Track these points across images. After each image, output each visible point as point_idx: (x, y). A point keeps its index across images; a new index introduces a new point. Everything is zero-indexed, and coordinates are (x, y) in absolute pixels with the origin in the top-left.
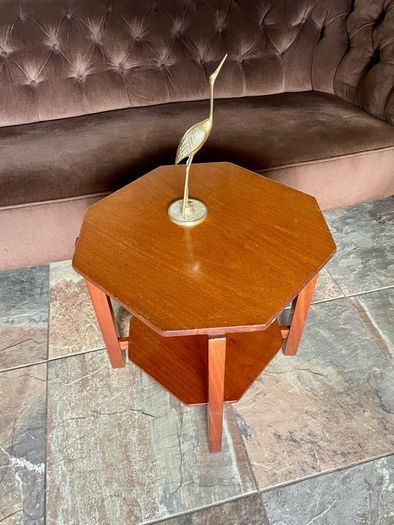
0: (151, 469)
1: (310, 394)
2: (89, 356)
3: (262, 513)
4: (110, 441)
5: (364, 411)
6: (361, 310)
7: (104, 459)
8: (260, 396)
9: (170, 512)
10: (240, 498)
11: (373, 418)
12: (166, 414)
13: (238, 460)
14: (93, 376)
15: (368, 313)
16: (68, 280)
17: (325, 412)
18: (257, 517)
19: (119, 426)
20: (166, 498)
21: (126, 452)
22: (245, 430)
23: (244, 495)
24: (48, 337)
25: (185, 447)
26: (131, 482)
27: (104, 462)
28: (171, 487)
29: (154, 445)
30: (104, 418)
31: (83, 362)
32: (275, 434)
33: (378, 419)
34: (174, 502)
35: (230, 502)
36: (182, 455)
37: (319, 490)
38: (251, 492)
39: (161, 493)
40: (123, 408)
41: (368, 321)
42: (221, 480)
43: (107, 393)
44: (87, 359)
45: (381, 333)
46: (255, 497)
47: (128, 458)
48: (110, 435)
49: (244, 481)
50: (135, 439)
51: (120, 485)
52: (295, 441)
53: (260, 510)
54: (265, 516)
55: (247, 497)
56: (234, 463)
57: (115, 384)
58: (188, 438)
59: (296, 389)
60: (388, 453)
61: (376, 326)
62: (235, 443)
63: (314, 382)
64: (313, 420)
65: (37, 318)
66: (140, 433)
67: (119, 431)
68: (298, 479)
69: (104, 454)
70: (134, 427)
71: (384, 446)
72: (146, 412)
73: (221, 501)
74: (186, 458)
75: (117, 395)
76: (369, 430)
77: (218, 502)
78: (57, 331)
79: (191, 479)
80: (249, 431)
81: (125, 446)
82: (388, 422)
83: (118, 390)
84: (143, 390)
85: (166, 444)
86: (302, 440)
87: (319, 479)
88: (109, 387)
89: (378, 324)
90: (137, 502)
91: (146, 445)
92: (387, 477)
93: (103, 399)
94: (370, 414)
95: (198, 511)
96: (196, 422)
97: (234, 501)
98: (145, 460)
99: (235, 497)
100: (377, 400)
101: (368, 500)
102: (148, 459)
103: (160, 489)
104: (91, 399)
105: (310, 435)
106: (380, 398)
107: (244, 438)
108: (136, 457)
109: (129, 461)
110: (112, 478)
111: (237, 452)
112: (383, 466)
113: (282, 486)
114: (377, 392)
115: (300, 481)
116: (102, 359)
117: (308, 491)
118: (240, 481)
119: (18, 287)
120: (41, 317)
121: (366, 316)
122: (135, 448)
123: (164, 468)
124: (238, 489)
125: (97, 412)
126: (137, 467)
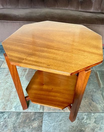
3: (42, 117)
4: (7, 89)
5: (86, 99)
6: (96, 74)
7: (3, 93)
9: (15, 110)
10: (37, 112)
11: (88, 102)
14: (10, 74)
15: (98, 75)
18: (40, 118)
19: (12, 86)
20: (16, 106)
23: (39, 111)
24: (3, 62)
26: (8, 100)
27: (3, 94)
28: (19, 104)
30: (8, 84)
33: (89, 102)
34: (18, 108)
35: (34, 112)
37: (62, 116)
38: (41, 111)
39: (15, 105)
41: (97, 77)
42: (34, 106)
45: (100, 81)
46: (42, 113)
48: (8, 88)
49: (40, 108)
50: (14, 91)
51: (5, 100)
53: (41, 116)
54: (42, 118)
55: (39, 112)
60: (88, 112)
61: (99, 79)
65: (2, 58)
67: (11, 88)
68: (57, 111)
69: (4, 92)
71: (88, 110)
73: (31, 111)
76: (85, 104)
77: (30, 111)
81: (11, 92)
82: (92, 104)
87: (64, 113)
89: (100, 79)
90: (7, 105)
92: (85, 118)
94: (87, 100)
95: (24, 112)
97: (35, 112)
98: (15, 96)
99: (36, 111)
100: (91, 98)
101: (76, 123)
104: (7, 79)
106: (92, 97)
108: (12, 95)
109: (10, 95)
110: (3, 98)
112: (85, 115)
113: (51, 112)
114: (92, 96)
115: (57, 112)
117: (59, 115)
118: (39, 108)
119: (1, 50)
121: (98, 76)
122: (13, 93)
124: (37, 109)
125: (7, 82)
126: (11, 97)
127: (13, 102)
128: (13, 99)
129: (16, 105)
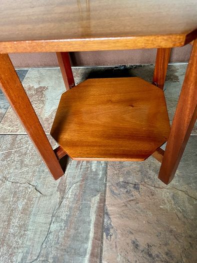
0: (21, 236)
1: (180, 215)
2: (19, 137)
8: (133, 203)
12: (51, 195)
13: (92, 255)
14: (15, 152)
16: (31, 86)
17: (190, 236)
19: (15, 193)
21: (11, 215)
22: (108, 229)
24: (2, 119)
25: (54, 227)
28: (29, 258)
29: (31, 217)
30: (8, 184)
31: (14, 140)
32: (134, 243)
36: (49, 233)
39: (19, 259)
40: (24, 181)
43: (18, 166)
44: (17, 139)
47: (9, 220)
48: (6, 198)
50: (21, 207)
52: (150, 255)
56: (88, 256)
57: (27, 161)
58: (59, 220)
59: (168, 207)
62: (95, 238)
63: (187, 204)
64: (175, 241)
65: (2, 106)
66: (27, 204)
67: (14, 197)
70: (24, 198)
72: (38, 189)
74: (51, 237)
75: (24, 169)
78: (9, 116)
79: (47, 257)
80: (111, 231)
81: (12, 210)
83: (27, 166)
84: (43, 171)
85: (41, 219)
86: (158, 256)
88: (22, 162)
91: (26, 214)
93: (14, 169)
96: (71, 208)
98: (20, 227)
102: (23, 227)
103: (21, 255)
104: (6, 168)
105: (167, 254)
107: (105, 236)
108: (15, 222)
109: (9, 224)
111: (94, 247)
116: (27, 141)
120: (5, 106)
122: (18, 215)
123: (30, 239)
125: (5, 178)
126: (12, 231)
127: (15, 248)
128: (14, 236)
129: (22, 260)
